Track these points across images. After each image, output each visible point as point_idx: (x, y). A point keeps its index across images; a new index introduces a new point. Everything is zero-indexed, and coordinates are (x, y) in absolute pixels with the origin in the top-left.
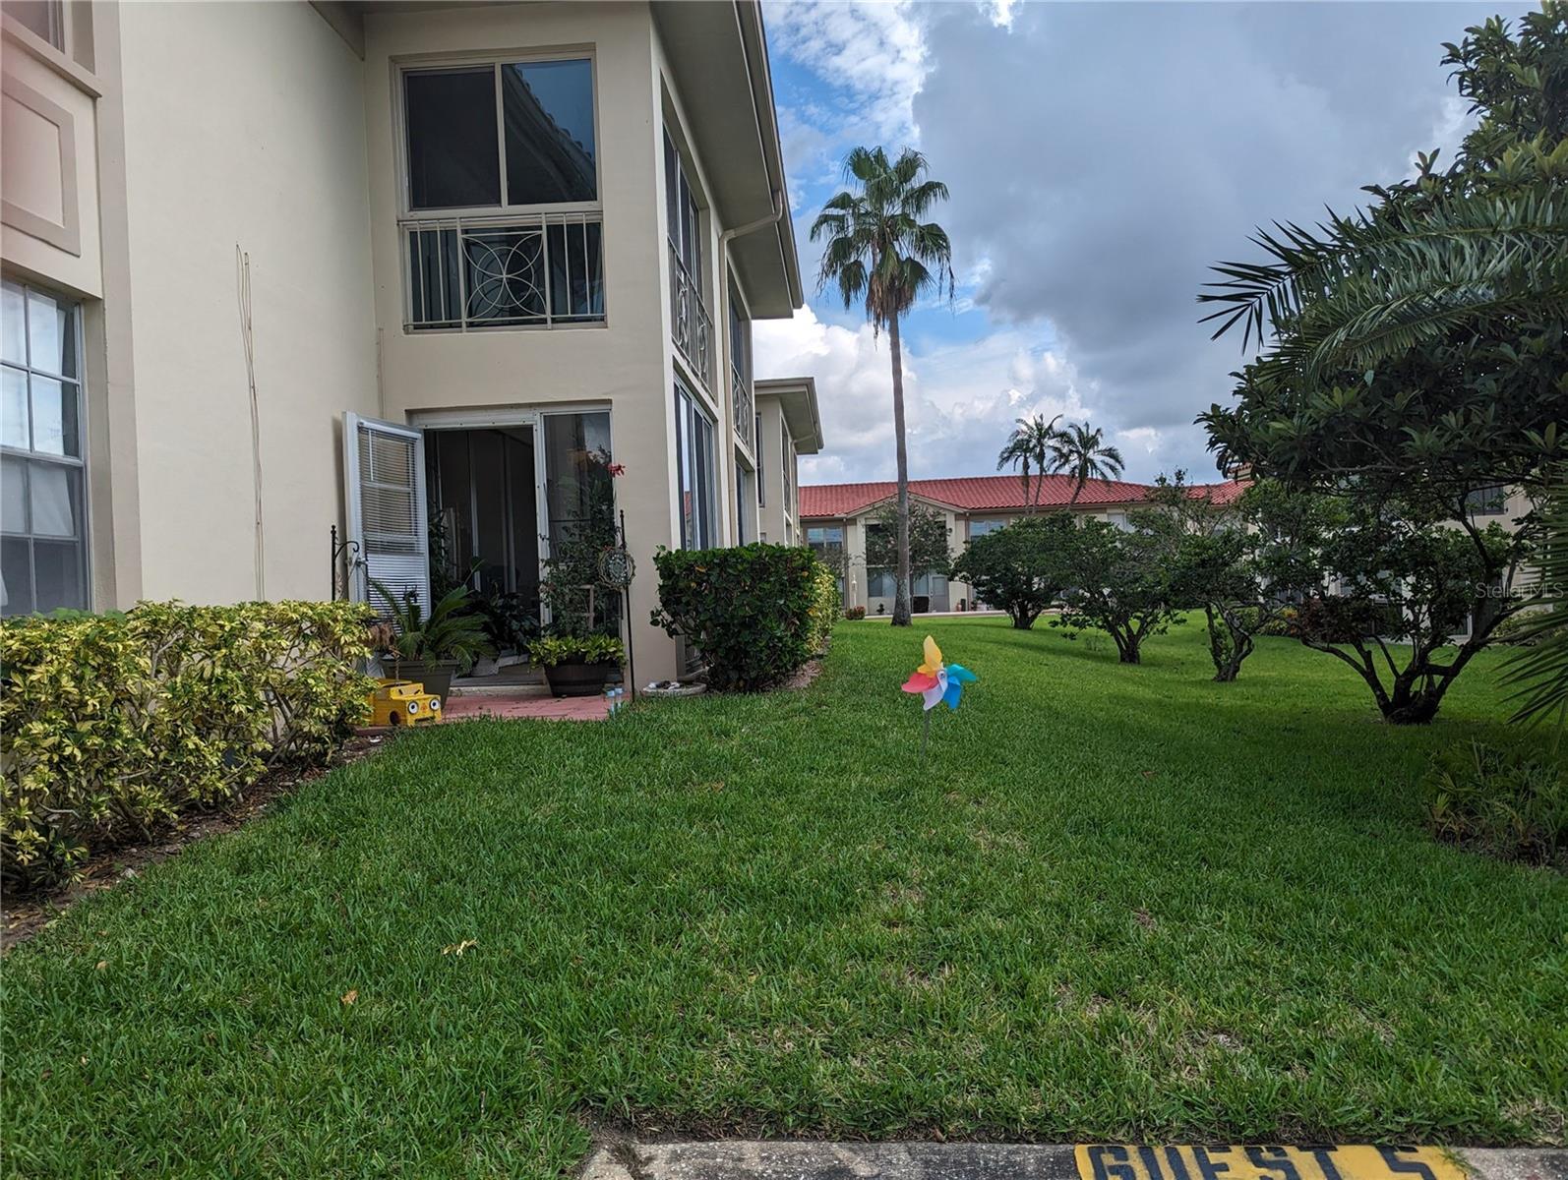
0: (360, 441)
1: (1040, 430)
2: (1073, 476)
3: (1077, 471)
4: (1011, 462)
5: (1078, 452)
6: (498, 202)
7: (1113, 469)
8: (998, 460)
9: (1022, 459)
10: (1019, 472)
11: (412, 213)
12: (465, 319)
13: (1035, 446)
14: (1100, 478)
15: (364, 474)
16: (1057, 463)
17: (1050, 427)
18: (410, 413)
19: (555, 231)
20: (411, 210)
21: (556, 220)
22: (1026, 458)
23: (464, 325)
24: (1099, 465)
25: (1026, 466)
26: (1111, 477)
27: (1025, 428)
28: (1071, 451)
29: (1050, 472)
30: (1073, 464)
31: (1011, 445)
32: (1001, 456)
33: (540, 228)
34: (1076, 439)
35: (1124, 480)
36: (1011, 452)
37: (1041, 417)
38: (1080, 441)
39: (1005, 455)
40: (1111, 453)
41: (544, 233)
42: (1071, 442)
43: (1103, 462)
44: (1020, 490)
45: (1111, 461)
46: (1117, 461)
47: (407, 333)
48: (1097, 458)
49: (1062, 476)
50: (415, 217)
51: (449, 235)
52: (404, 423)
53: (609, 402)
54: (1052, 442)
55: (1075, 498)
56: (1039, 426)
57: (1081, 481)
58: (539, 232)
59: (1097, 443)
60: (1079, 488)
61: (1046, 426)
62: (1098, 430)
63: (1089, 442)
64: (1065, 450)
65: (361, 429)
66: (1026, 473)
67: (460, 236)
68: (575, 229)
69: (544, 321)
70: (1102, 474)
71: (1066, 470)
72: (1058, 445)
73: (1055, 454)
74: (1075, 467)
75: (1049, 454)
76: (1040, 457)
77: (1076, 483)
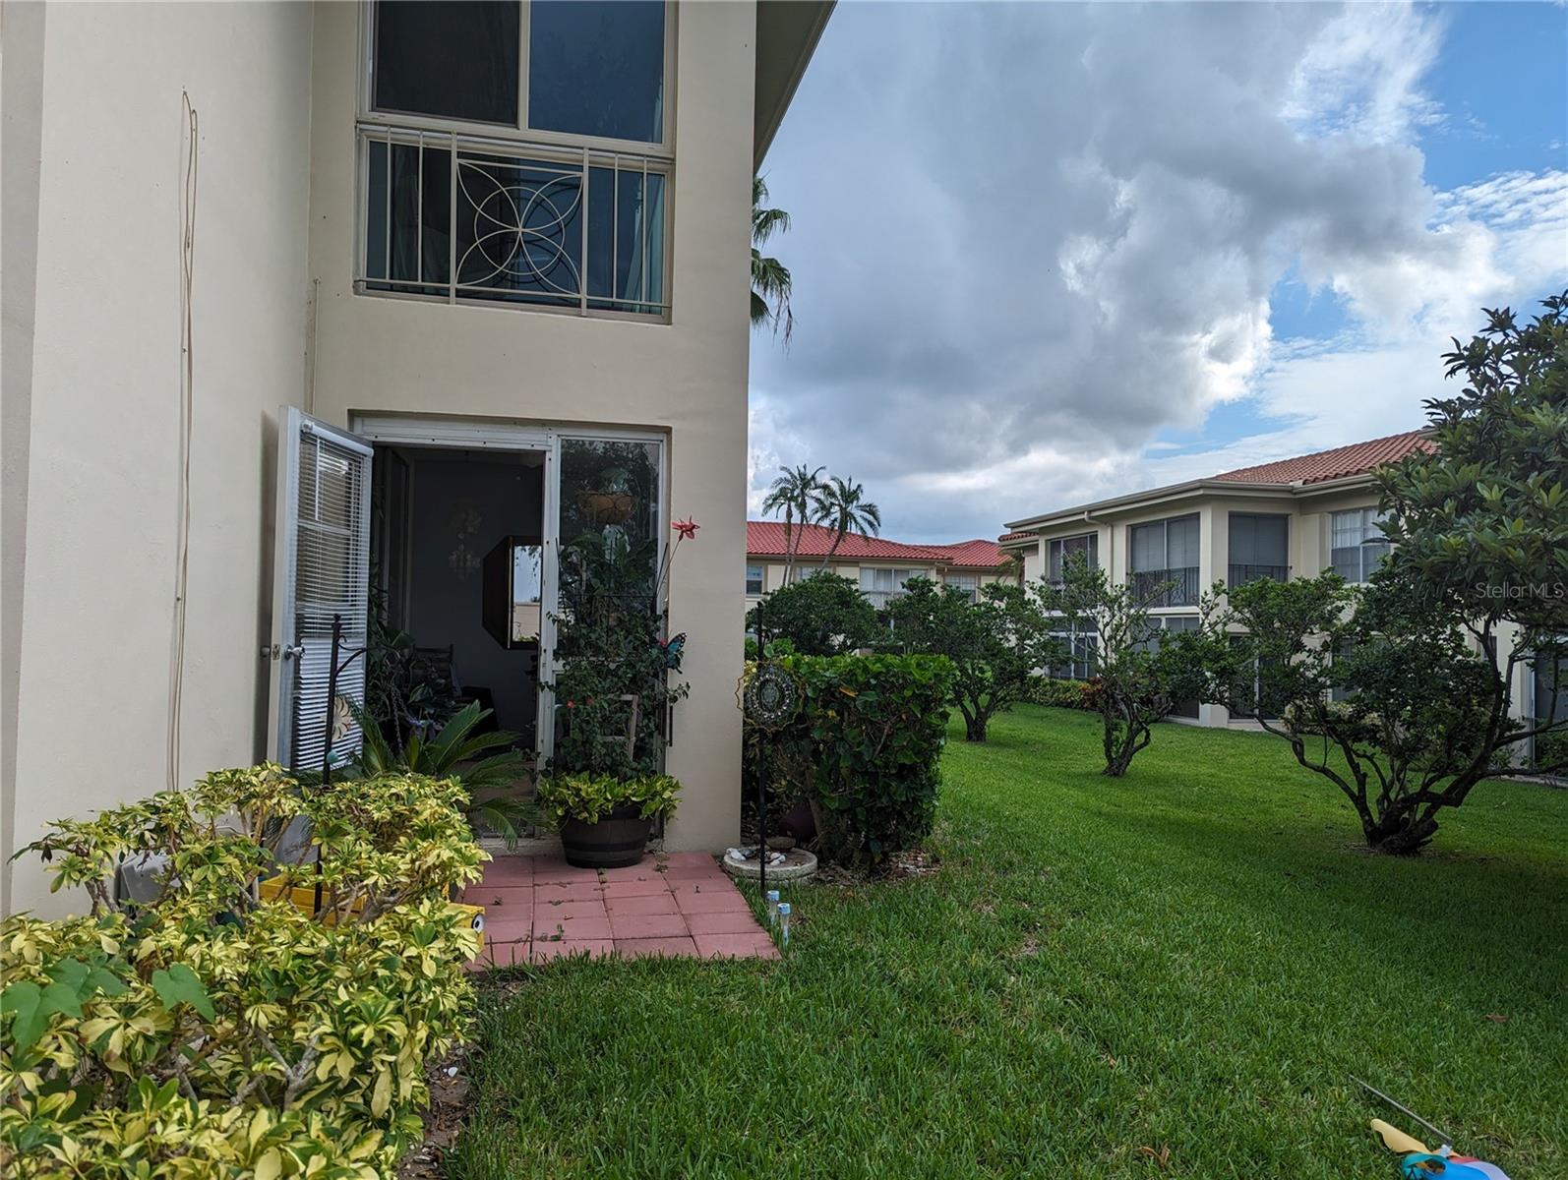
0: (303, 456)
1: (802, 479)
2: (832, 529)
3: (837, 524)
4: (775, 509)
5: (840, 505)
6: (512, 120)
7: (871, 524)
8: (763, 506)
9: (785, 507)
10: (782, 519)
11: (376, 114)
12: (454, 284)
13: (798, 496)
14: (859, 533)
15: (305, 509)
16: (819, 515)
17: (813, 478)
18: (353, 414)
19: (600, 174)
20: (373, 110)
21: (604, 160)
22: (789, 506)
23: (453, 293)
24: (859, 519)
25: (789, 515)
26: (870, 533)
27: (789, 477)
28: (832, 504)
29: (813, 522)
30: (833, 517)
31: (775, 491)
32: (765, 502)
33: (580, 168)
34: (838, 493)
35: (880, 538)
36: (774, 500)
37: (805, 467)
38: (841, 495)
39: (770, 502)
40: (870, 509)
41: (585, 176)
42: (832, 494)
43: (862, 517)
44: (783, 536)
45: (871, 518)
46: (876, 518)
47: (357, 292)
48: (857, 513)
49: (822, 528)
50: (382, 120)
51: (437, 159)
52: (346, 427)
53: (668, 431)
54: (816, 493)
55: (834, 550)
56: (803, 477)
57: (841, 534)
58: (578, 174)
59: (858, 499)
60: (838, 541)
61: (809, 476)
62: (859, 486)
63: (850, 496)
64: (827, 503)
65: (306, 437)
66: (789, 521)
67: (455, 162)
68: (631, 178)
69: (577, 304)
70: (862, 528)
71: (826, 523)
72: (822, 497)
73: (816, 505)
74: (835, 520)
75: (811, 505)
76: (802, 506)
77: (835, 535)
